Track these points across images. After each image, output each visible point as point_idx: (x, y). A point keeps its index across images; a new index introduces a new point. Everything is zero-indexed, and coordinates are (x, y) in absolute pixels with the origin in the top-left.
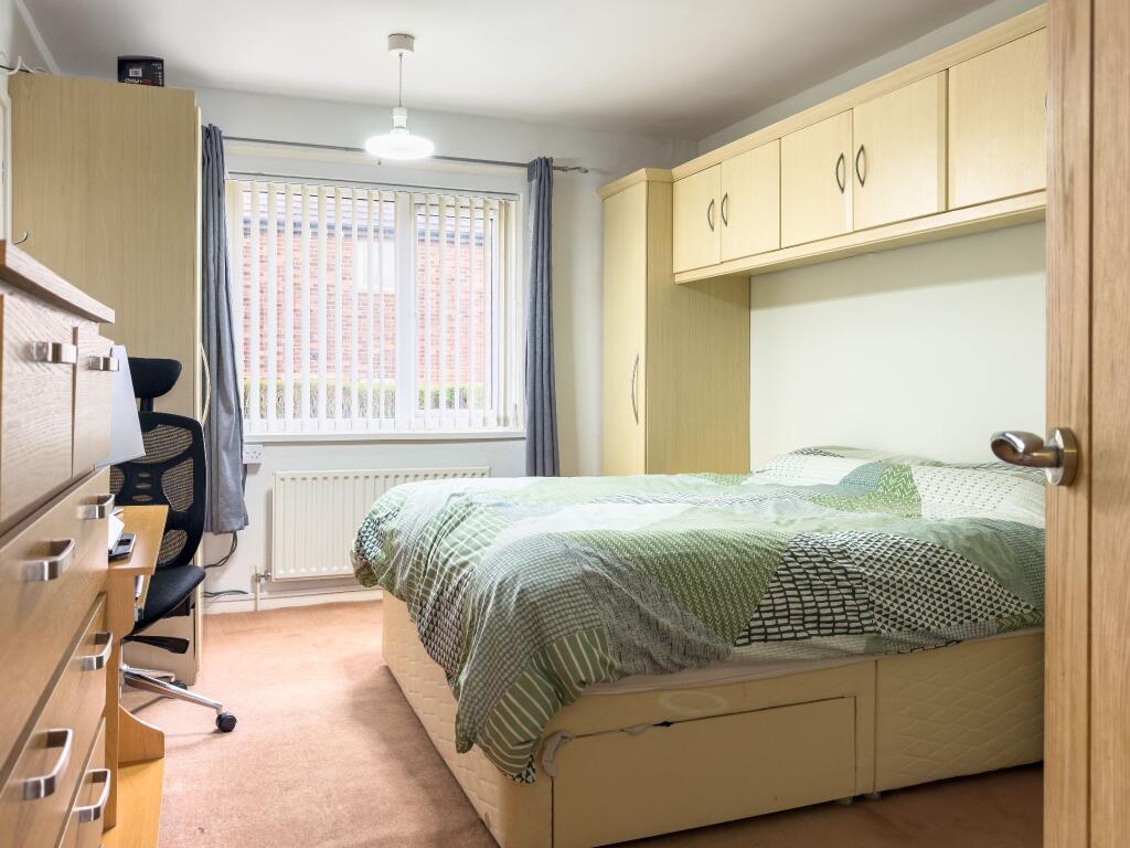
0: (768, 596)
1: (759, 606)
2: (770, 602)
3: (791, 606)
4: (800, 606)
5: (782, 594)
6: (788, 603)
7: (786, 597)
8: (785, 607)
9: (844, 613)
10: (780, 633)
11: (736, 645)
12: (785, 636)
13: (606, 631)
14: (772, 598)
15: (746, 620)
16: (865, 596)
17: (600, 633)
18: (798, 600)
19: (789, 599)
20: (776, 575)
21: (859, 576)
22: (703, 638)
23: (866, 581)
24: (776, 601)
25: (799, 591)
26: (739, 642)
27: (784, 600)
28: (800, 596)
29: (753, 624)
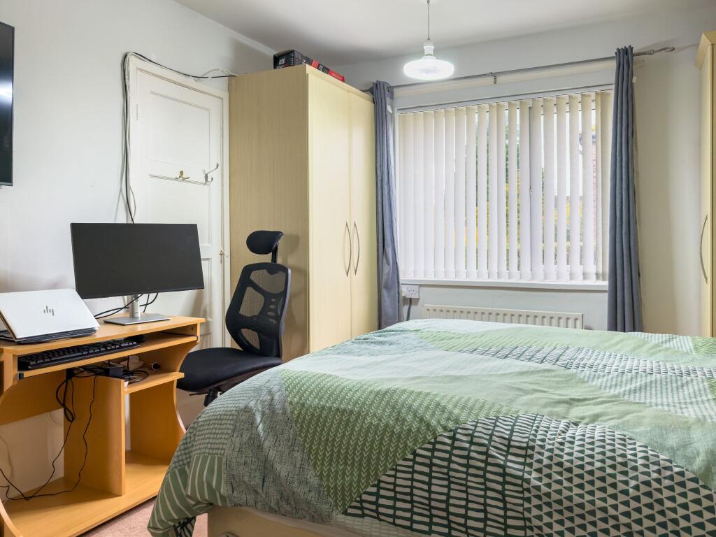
0: (393, 473)
1: (380, 481)
2: (392, 480)
3: (415, 491)
4: (426, 495)
5: (409, 476)
6: (412, 487)
7: (412, 480)
8: (408, 490)
9: (484, 520)
10: (394, 516)
11: (345, 513)
12: (398, 521)
13: (224, 460)
14: (395, 476)
15: (358, 491)
16: (520, 509)
17: (220, 460)
18: (426, 487)
19: (415, 484)
20: (414, 453)
21: (519, 482)
22: (312, 496)
23: (528, 490)
24: (399, 482)
25: (431, 477)
26: (350, 511)
27: (409, 483)
28: (429, 484)
29: (365, 497)
